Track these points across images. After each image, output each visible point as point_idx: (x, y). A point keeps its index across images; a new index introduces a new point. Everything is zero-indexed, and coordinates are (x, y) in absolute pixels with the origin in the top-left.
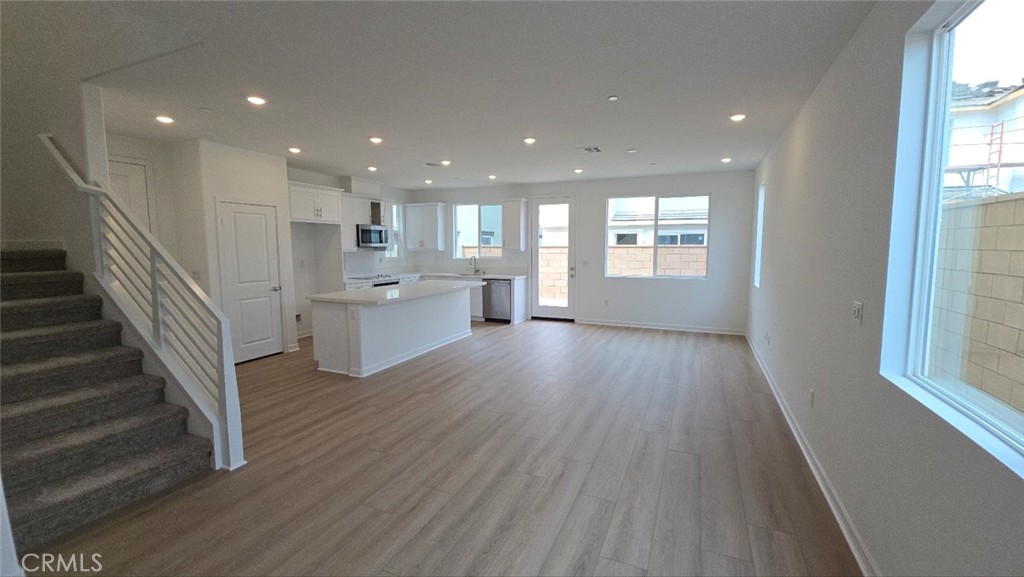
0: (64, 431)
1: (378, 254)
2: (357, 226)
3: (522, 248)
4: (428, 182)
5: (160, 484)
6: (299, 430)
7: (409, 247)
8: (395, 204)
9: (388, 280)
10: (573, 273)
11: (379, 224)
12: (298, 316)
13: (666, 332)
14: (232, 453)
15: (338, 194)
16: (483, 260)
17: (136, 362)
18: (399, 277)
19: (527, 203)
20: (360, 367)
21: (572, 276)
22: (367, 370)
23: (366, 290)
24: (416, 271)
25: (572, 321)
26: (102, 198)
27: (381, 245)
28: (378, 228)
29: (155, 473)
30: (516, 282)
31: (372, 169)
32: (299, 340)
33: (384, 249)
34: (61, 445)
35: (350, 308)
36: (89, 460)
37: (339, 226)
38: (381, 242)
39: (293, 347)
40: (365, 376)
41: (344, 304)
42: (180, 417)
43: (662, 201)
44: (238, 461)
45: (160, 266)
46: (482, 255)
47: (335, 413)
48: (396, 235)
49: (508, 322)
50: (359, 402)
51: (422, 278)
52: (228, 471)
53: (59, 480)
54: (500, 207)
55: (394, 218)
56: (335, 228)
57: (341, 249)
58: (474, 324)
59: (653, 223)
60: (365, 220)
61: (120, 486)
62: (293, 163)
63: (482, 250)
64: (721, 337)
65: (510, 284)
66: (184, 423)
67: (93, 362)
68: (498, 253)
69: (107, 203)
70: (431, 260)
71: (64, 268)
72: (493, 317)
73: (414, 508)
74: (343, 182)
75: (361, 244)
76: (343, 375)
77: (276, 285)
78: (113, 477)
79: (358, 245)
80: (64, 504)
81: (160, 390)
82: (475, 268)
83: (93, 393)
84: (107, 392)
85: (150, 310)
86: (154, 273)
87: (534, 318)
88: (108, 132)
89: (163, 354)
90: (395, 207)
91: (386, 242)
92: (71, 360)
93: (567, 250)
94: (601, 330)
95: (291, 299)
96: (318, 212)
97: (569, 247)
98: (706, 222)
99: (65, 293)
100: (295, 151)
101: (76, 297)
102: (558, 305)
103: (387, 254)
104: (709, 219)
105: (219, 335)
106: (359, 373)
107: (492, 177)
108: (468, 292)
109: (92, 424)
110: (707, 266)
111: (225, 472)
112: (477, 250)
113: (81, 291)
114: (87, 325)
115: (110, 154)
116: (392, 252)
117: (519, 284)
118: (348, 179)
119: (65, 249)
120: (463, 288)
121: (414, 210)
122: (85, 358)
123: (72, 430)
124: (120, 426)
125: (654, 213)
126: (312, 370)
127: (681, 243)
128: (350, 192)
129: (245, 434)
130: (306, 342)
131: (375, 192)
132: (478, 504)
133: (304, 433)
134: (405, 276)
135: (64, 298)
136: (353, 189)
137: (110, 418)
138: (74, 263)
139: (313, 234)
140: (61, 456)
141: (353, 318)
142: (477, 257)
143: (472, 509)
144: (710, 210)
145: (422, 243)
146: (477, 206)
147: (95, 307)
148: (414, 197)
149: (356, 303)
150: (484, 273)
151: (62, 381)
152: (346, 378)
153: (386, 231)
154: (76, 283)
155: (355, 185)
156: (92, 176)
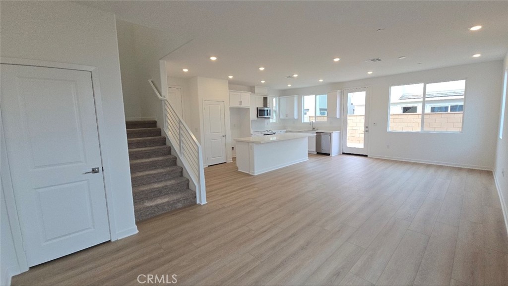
0: (153, 183)
1: (266, 121)
2: (257, 108)
3: (338, 116)
4: (289, 85)
5: (180, 205)
6: (227, 194)
7: (282, 117)
8: (276, 97)
9: (270, 132)
10: (367, 129)
11: (267, 107)
12: (233, 148)
13: (428, 166)
14: (202, 199)
15: (249, 94)
16: (317, 123)
17: (174, 161)
18: (275, 131)
19: (341, 92)
20: (254, 171)
21: (367, 131)
22: (257, 172)
23: (260, 137)
24: (284, 129)
25: (366, 156)
26: (166, 102)
27: (267, 116)
28: (266, 109)
29: (178, 201)
30: (333, 134)
31: (263, 82)
32: (232, 158)
33: (269, 118)
34: (152, 187)
35: (250, 144)
36: (160, 193)
37: (249, 108)
38: (268, 115)
39: (230, 161)
40: (256, 174)
41: (248, 142)
42: (187, 182)
43: (428, 85)
44: (204, 202)
45: (181, 126)
46: (317, 121)
47: (241, 189)
48: (275, 111)
49: (329, 155)
50: (251, 185)
51: (286, 132)
52: (201, 205)
53: (151, 199)
54: (326, 95)
55: (274, 103)
56: (248, 109)
57: (250, 119)
58: (310, 155)
59: (422, 100)
60: (261, 106)
61: (168, 203)
62: (231, 83)
63: (317, 118)
64: (471, 171)
65: (330, 135)
66: (188, 184)
67: (162, 160)
68: (325, 119)
69: (167, 103)
70: (291, 124)
71: (156, 127)
72: (321, 152)
73: (265, 231)
74: (252, 89)
75: (259, 116)
76: (247, 173)
77: (224, 134)
78: (166, 200)
79: (258, 117)
80: (151, 206)
81: (181, 172)
82: (312, 127)
83: (162, 170)
84: (165, 170)
85: (178, 142)
86: (180, 128)
87: (344, 153)
88: (168, 77)
89: (182, 158)
90: (274, 100)
91: (270, 115)
92: (156, 159)
93: (363, 117)
94: (382, 162)
95: (229, 140)
96: (240, 102)
97: (366, 116)
98: (463, 97)
99: (156, 136)
100: (231, 77)
101: (159, 137)
102: (357, 147)
103: (271, 121)
104: (465, 95)
105: (198, 152)
106: (253, 173)
107: (321, 81)
108: (307, 139)
109: (161, 181)
110: (463, 125)
111: (200, 205)
112: (314, 118)
113: (160, 135)
114: (162, 147)
115: (168, 85)
116: (273, 119)
117: (335, 136)
118: (254, 87)
119: (156, 120)
120: (306, 137)
121: (284, 100)
122: (160, 158)
123: (155, 182)
124: (169, 183)
125: (422, 94)
126: (235, 170)
127: (451, 111)
128: (254, 93)
129: (207, 193)
130: (234, 159)
131: (265, 92)
132: (294, 235)
133: (228, 195)
134: (279, 131)
135: (155, 137)
136: (256, 91)
137: (166, 180)
138: (159, 125)
139: (239, 112)
140: (152, 191)
141: (251, 149)
142: (314, 121)
143: (290, 237)
144: (466, 89)
145: (287, 115)
146: (314, 96)
147: (164, 141)
148: (283, 93)
149: (253, 142)
150: (317, 130)
151: (154, 165)
152: (248, 175)
153: (270, 110)
154: (159, 132)
155: (257, 90)
156: (163, 94)
